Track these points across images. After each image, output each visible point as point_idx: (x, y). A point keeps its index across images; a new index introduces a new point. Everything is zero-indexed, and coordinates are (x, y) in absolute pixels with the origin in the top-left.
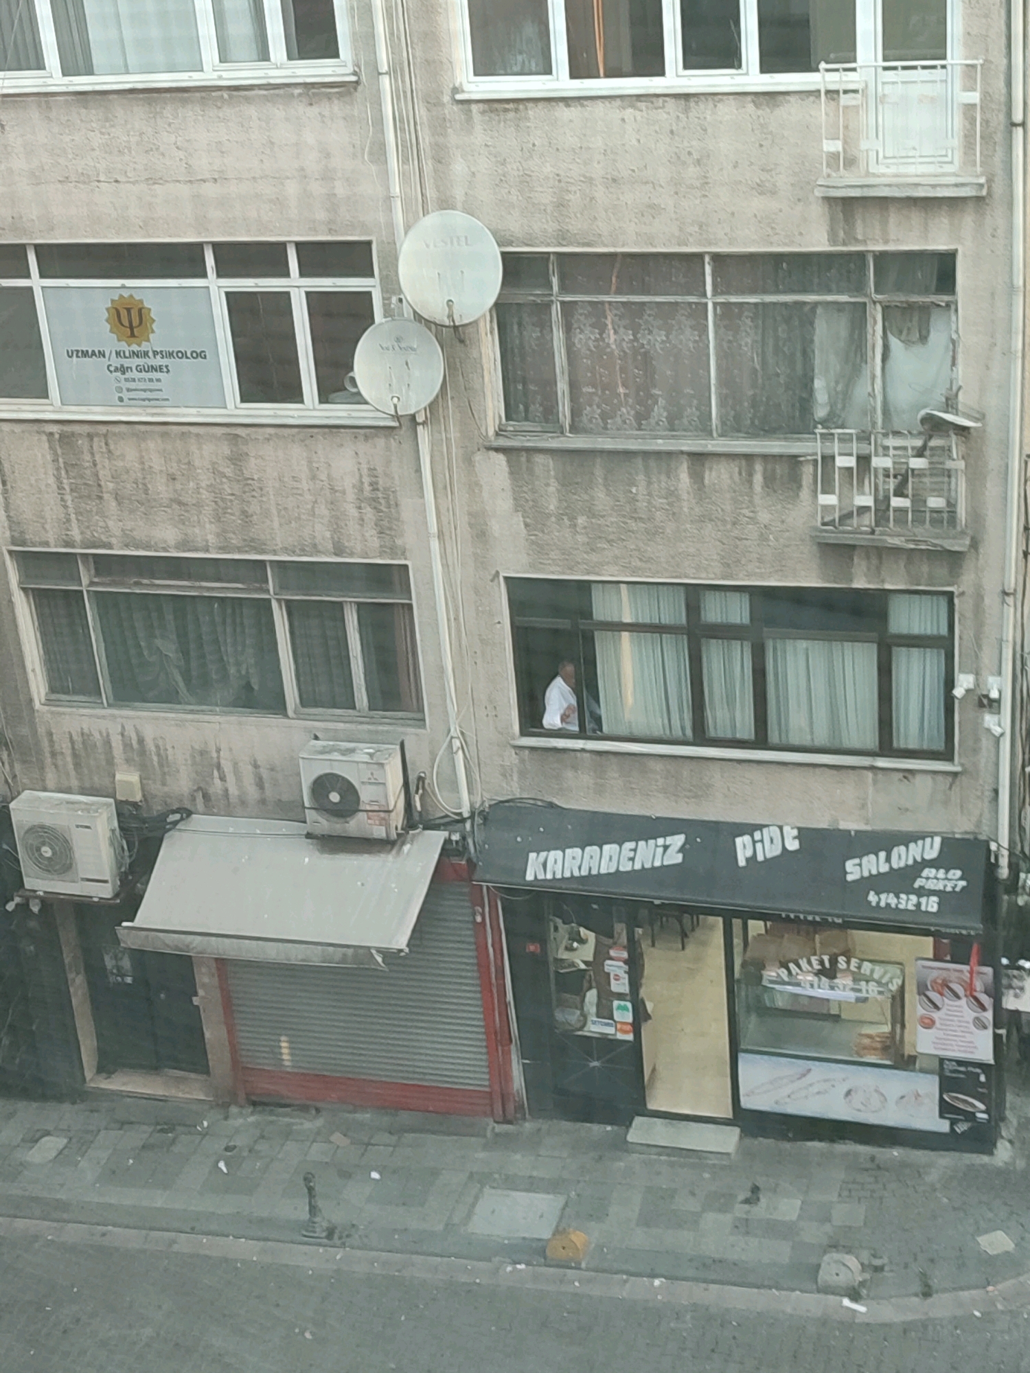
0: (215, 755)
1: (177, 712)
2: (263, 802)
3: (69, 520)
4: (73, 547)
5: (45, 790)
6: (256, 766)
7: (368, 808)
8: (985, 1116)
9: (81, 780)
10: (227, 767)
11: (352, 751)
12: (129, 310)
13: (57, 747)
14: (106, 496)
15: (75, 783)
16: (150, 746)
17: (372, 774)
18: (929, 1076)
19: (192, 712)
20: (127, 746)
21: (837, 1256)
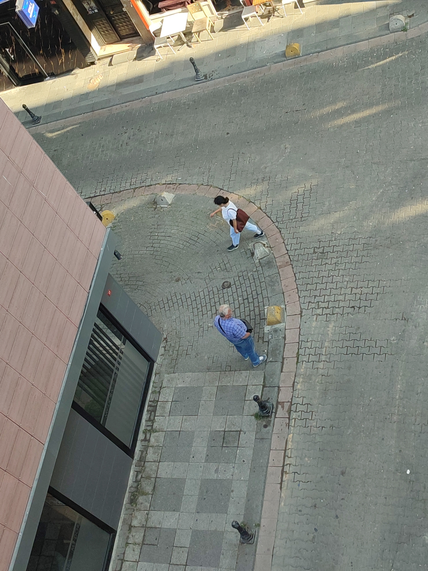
21: (394, 17)
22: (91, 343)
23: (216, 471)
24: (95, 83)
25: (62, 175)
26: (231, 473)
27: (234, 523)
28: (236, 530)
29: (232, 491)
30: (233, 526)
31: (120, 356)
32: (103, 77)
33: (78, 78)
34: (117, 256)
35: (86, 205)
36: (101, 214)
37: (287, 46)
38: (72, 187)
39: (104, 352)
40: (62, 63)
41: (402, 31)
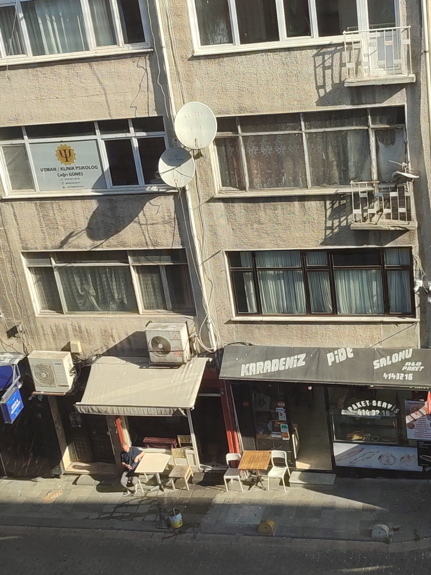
0: (110, 331)
1: (94, 314)
2: (131, 349)
3: (45, 238)
4: (47, 249)
5: (42, 350)
7: (174, 350)
9: (56, 345)
10: (116, 336)
11: (166, 327)
12: (65, 151)
13: (45, 332)
14: (60, 227)
15: (53, 346)
16: (83, 329)
17: (175, 336)
18: (413, 448)
19: (100, 314)
20: (74, 330)
21: (379, 525)
24: (52, 498)
32: (62, 493)
33: (36, 486)
37: (262, 521)
40: (26, 467)
41: (384, 542)
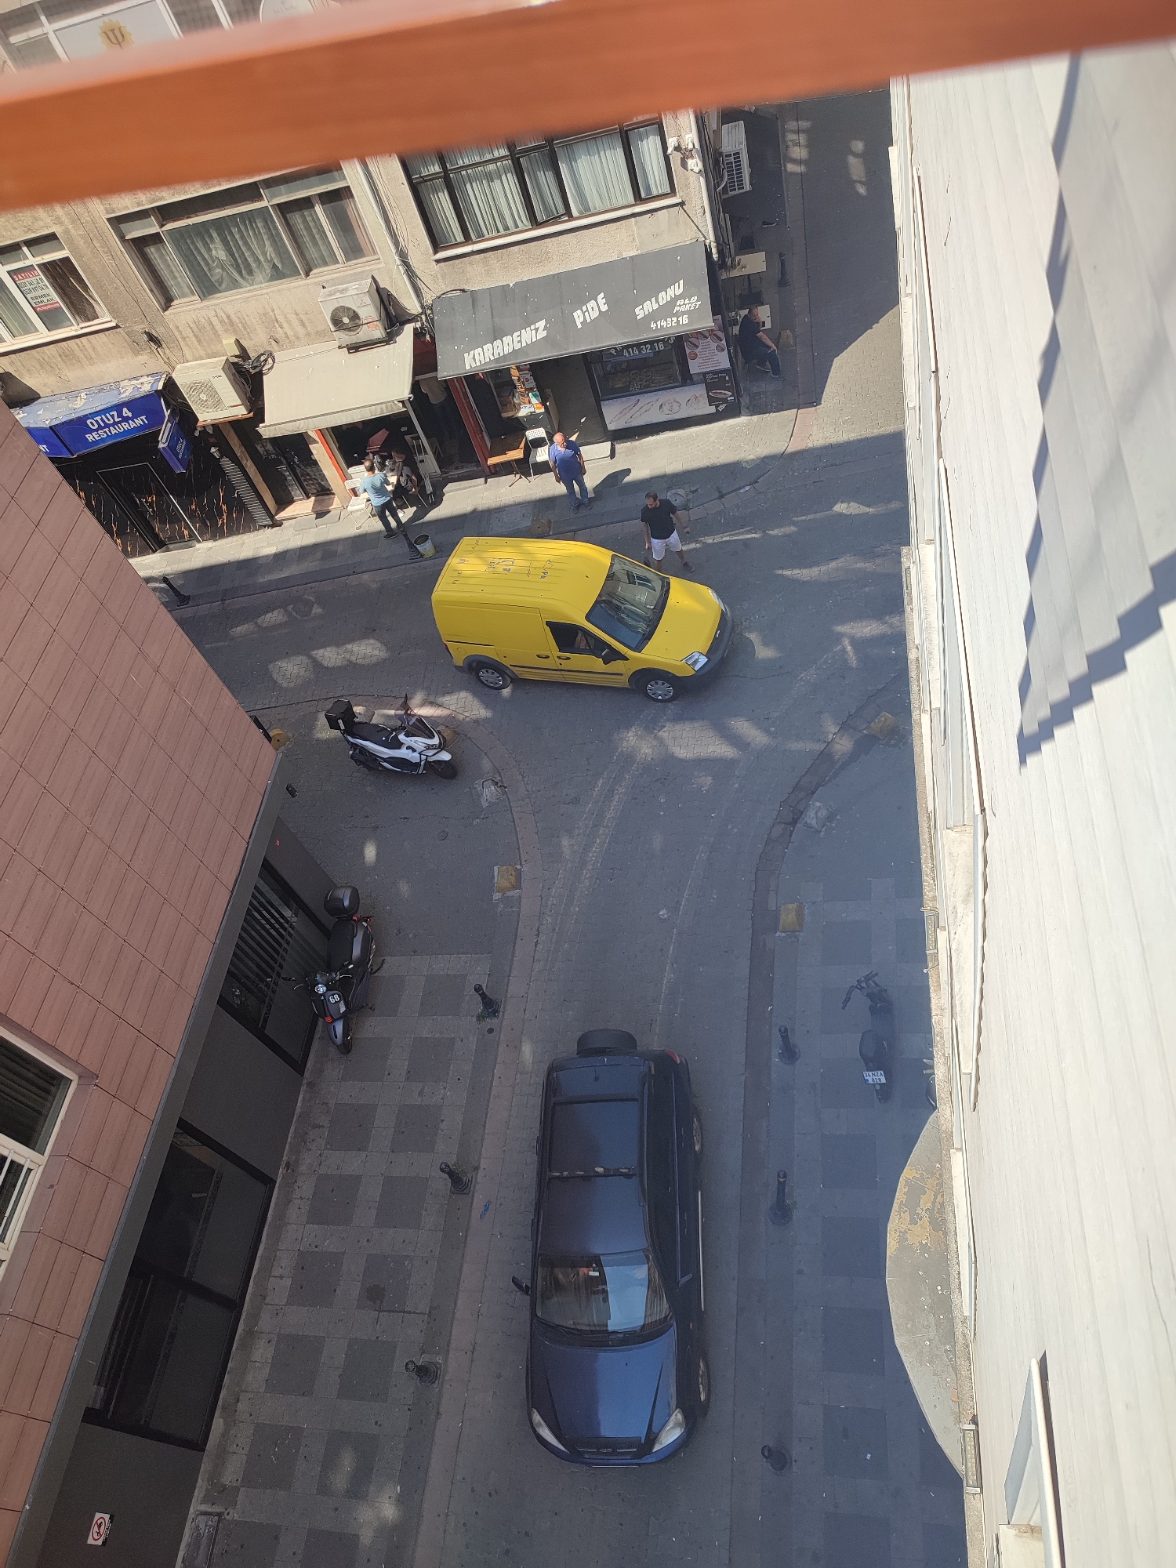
1: (240, 293)
2: (308, 334)
4: (143, 205)
5: (188, 361)
6: (297, 314)
7: (366, 322)
8: (733, 398)
9: (205, 350)
10: (281, 318)
11: (346, 290)
13: (184, 334)
15: (202, 353)
16: (233, 317)
17: (362, 300)
18: (700, 385)
19: (249, 291)
20: (222, 322)
22: (249, 912)
23: (421, 1093)
25: (215, 676)
26: (441, 1096)
27: (443, 1166)
28: (446, 1176)
29: (442, 1121)
30: (442, 1170)
31: (289, 932)
34: (292, 792)
35: (250, 719)
36: (271, 734)
38: (230, 694)
39: (268, 927)
40: (223, 524)
